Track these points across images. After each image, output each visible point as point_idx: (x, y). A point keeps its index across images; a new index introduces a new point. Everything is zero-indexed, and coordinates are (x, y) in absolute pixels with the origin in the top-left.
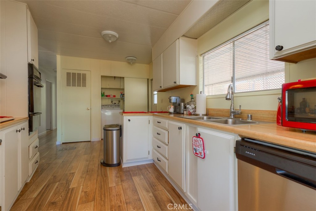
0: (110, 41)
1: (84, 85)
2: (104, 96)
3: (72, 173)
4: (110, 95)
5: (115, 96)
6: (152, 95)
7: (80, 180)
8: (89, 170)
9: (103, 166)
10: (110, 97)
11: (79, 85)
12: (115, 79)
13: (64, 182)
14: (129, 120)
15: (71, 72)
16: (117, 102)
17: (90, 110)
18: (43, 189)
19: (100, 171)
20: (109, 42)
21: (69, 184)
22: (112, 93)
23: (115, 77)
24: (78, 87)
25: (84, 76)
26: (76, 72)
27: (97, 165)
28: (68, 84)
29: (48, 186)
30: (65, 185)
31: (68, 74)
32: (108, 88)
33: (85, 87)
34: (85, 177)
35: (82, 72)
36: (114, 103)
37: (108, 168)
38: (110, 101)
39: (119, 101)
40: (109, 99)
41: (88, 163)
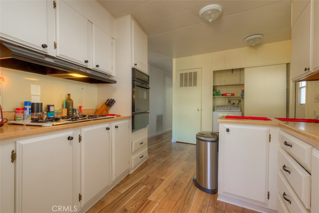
0: (210, 20)
1: (195, 85)
2: (220, 95)
3: (162, 179)
4: (226, 94)
5: (233, 94)
6: (297, 90)
7: (162, 194)
8: (177, 184)
9: (194, 185)
10: (227, 96)
11: (190, 85)
12: (232, 73)
13: (149, 188)
14: (228, 130)
15: (184, 72)
16: (236, 102)
17: (200, 111)
18: (132, 187)
19: (187, 190)
20: (209, 22)
21: (150, 193)
22: (229, 91)
23: (232, 70)
24: (190, 87)
25: (195, 74)
26: (188, 72)
27: (189, 181)
28: (181, 85)
29: (137, 186)
30: (147, 193)
31: (181, 75)
32: (224, 84)
33: (195, 87)
34: (169, 192)
35: (193, 71)
36: (232, 104)
37: (198, 191)
38: (227, 101)
39: (239, 101)
40: (226, 98)
41: (183, 172)
